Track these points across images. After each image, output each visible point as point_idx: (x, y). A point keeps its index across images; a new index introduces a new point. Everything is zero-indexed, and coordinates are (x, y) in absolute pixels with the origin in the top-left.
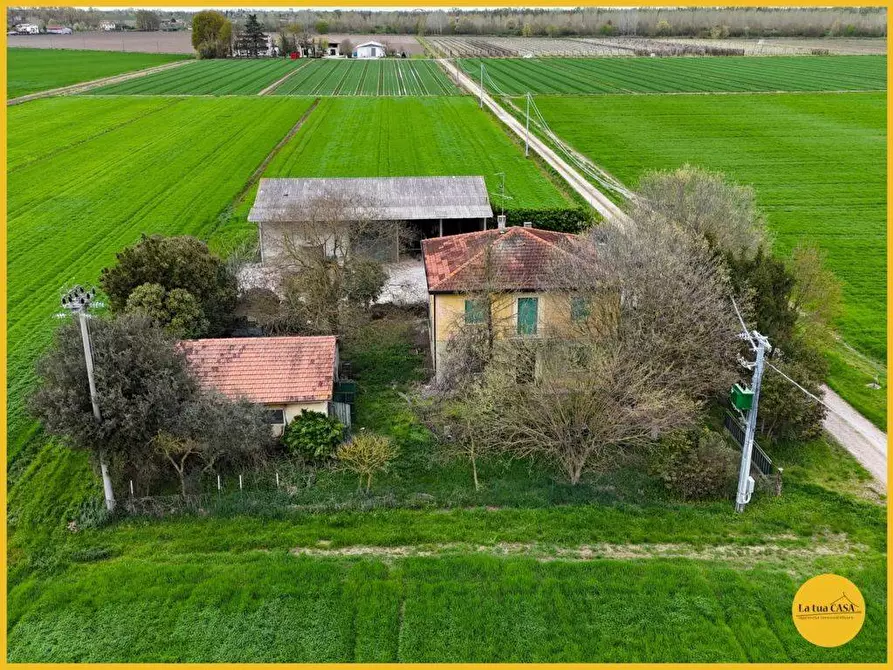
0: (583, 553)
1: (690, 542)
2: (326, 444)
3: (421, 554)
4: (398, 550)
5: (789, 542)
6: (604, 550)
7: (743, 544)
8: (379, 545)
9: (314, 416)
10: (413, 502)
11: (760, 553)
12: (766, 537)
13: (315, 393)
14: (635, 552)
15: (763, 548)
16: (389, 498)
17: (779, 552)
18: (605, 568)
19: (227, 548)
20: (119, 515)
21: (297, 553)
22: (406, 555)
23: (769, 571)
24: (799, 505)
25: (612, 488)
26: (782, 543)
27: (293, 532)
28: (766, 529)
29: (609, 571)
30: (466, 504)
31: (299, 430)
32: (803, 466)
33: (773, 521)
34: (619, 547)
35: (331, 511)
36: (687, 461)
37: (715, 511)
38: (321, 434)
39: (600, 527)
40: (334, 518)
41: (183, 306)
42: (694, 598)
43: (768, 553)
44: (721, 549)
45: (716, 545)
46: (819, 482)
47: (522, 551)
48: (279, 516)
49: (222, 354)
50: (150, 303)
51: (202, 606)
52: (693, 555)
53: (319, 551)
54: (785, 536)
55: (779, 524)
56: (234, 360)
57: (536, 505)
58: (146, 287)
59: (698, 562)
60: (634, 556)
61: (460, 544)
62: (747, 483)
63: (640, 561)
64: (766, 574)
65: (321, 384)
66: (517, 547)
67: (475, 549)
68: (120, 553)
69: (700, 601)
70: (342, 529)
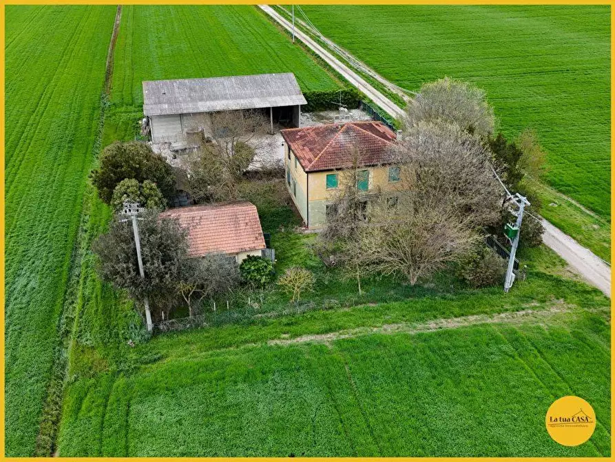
0: (431, 326)
1: (486, 313)
2: (266, 275)
3: (343, 337)
4: (329, 336)
5: (536, 307)
6: (442, 323)
7: (513, 311)
8: (318, 334)
9: (256, 259)
10: (326, 305)
11: (523, 315)
12: (524, 306)
13: (255, 245)
14: (458, 322)
15: (524, 312)
16: (312, 304)
17: (532, 313)
18: (448, 334)
19: (230, 345)
20: (156, 332)
21: (272, 343)
22: (335, 338)
23: (531, 325)
24: (536, 284)
25: (433, 285)
26: (533, 308)
27: (265, 331)
28: (522, 301)
29: (451, 336)
30: (357, 303)
31: (250, 268)
32: (531, 260)
33: (525, 296)
34: (449, 320)
35: (280, 316)
36: (477, 267)
37: (493, 293)
38: (263, 269)
39: (436, 309)
40: (284, 320)
41: (152, 193)
42: (500, 346)
43: (527, 315)
44: (503, 315)
45: (499, 314)
46: (542, 270)
47: (398, 329)
48: (253, 323)
49: (189, 224)
50: (133, 193)
51: (236, 382)
52: (489, 321)
53: (284, 341)
54: (533, 304)
55: (528, 297)
56: (198, 227)
57: (396, 300)
58: (126, 181)
59: (495, 324)
60: (459, 324)
61: (362, 328)
62: (511, 276)
63: (463, 327)
64: (530, 328)
65: (257, 239)
66: (395, 326)
67: (372, 330)
68: (167, 356)
69: (504, 348)
70: (292, 326)
